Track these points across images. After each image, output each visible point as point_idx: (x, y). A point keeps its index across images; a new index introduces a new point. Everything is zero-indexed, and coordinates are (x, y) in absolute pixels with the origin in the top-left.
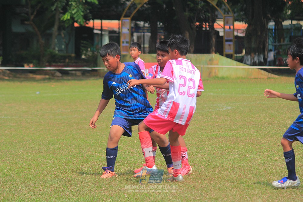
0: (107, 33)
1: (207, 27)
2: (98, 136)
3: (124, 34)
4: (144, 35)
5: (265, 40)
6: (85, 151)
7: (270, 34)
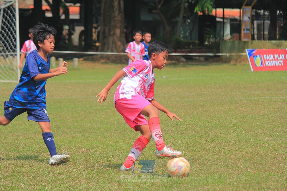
0: (229, 21)
2: (223, 118)
3: (245, 22)
4: (264, 23)
6: (211, 132)
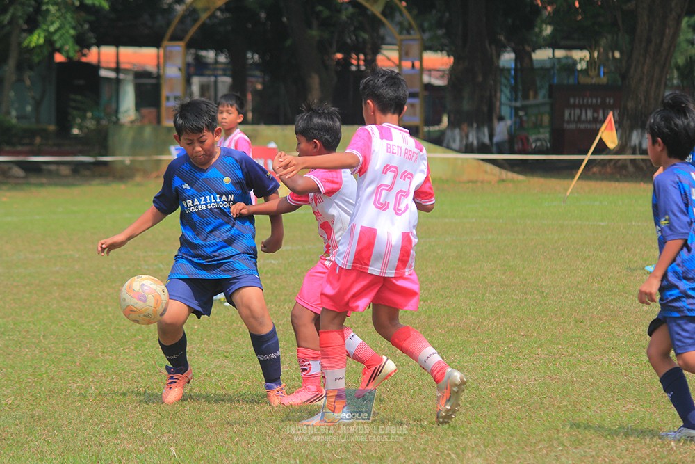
0: (130, 77)
1: (362, 63)
2: (110, 315)
3: (171, 79)
4: (216, 82)
5: (493, 93)
6: (80, 349)
7: (504, 81)
